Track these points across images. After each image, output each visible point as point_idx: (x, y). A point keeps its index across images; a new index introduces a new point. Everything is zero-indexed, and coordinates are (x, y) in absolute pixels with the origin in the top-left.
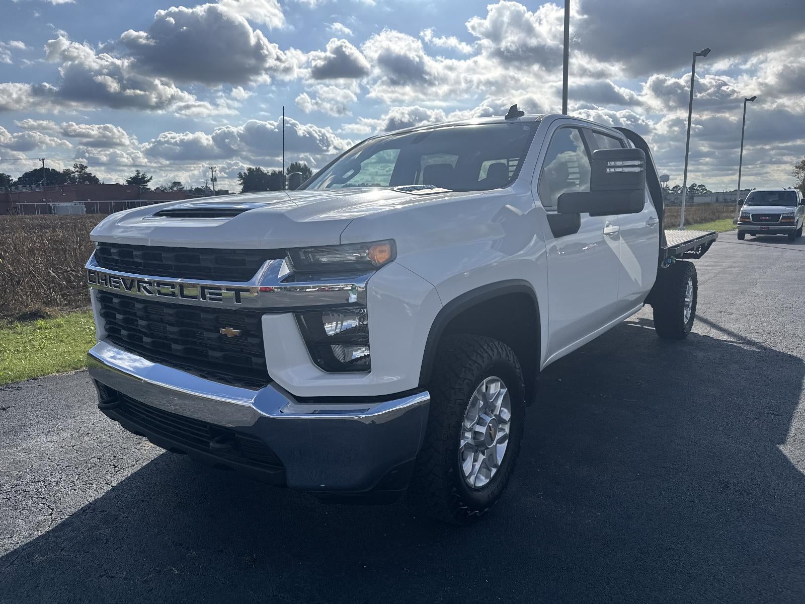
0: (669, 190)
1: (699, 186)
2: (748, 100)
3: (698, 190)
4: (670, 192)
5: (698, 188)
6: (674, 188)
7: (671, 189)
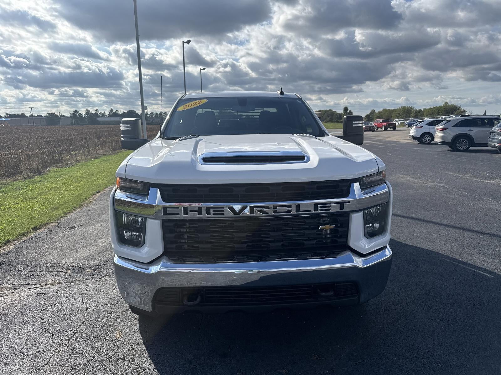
0: (148, 115)
1: (164, 113)
2: (202, 69)
3: (164, 115)
4: (149, 116)
5: (164, 114)
6: (150, 114)
7: (149, 114)
